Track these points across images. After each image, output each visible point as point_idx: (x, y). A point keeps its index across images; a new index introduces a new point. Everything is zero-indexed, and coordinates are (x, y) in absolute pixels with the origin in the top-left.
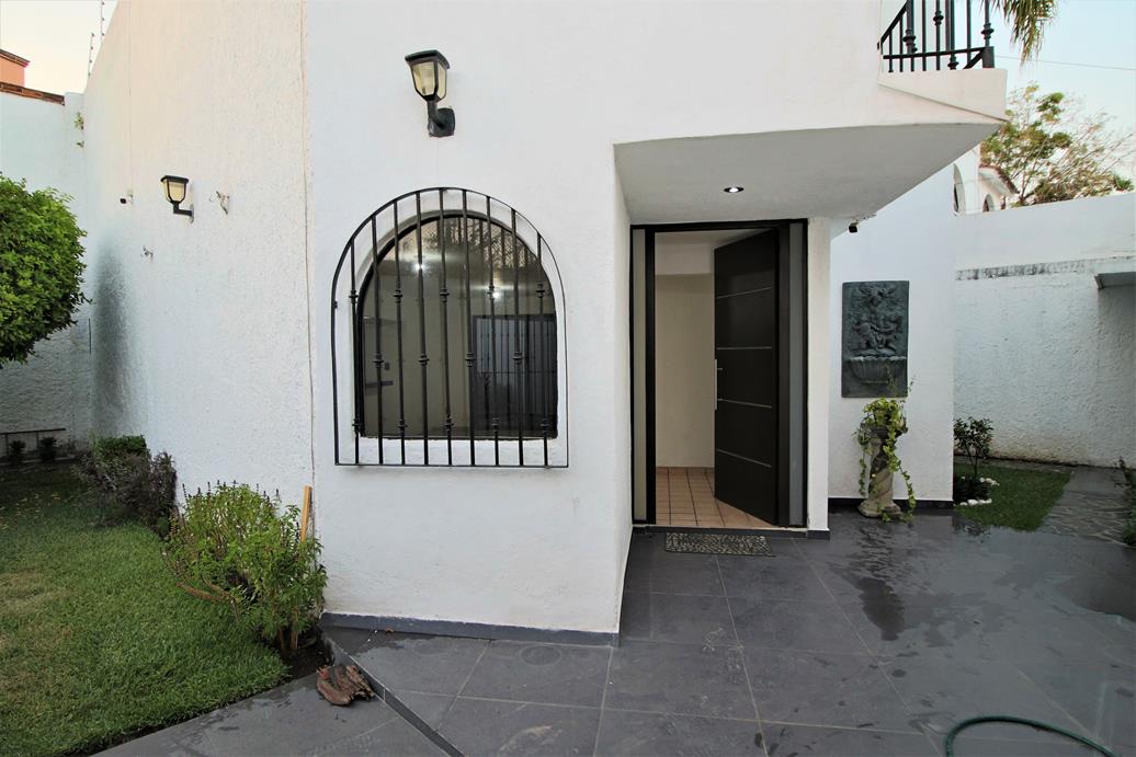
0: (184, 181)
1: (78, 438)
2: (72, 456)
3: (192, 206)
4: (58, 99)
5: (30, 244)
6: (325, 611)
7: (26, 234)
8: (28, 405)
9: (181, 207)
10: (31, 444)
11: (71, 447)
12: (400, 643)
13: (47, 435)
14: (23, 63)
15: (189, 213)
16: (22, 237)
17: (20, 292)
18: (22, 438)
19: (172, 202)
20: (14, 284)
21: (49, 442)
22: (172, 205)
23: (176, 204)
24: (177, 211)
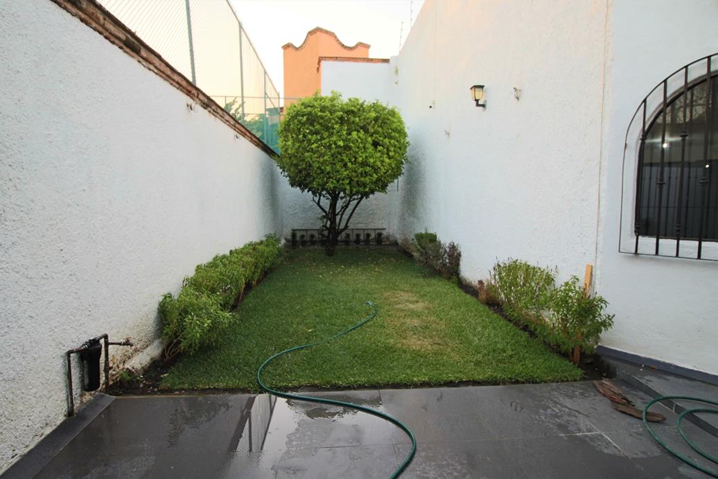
0: (482, 87)
1: (391, 234)
2: (388, 243)
3: (485, 101)
4: (386, 61)
5: (393, 134)
6: (599, 344)
7: (391, 129)
8: (372, 216)
9: (480, 103)
10: (373, 236)
11: (388, 238)
12: (668, 378)
13: (379, 231)
14: (368, 47)
15: (483, 106)
16: (390, 131)
17: (390, 158)
18: (369, 232)
19: (476, 100)
20: (388, 154)
21: (380, 235)
22: (475, 102)
23: (477, 101)
24: (478, 105)
